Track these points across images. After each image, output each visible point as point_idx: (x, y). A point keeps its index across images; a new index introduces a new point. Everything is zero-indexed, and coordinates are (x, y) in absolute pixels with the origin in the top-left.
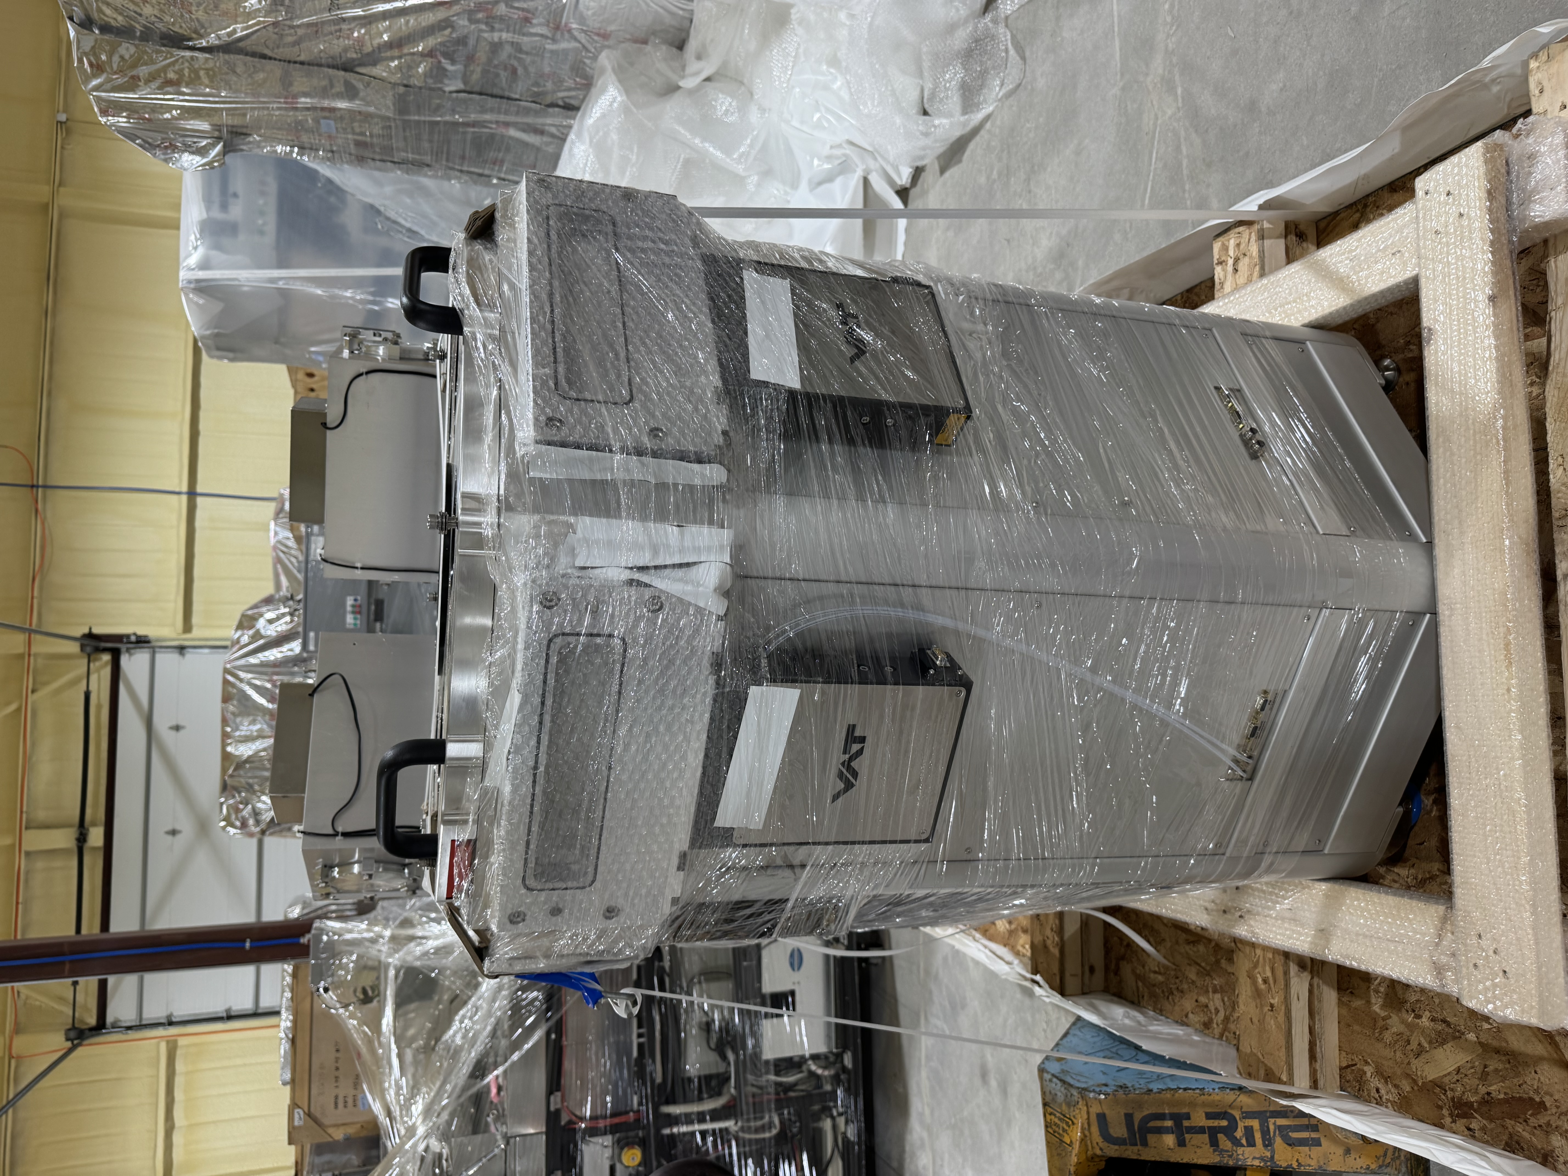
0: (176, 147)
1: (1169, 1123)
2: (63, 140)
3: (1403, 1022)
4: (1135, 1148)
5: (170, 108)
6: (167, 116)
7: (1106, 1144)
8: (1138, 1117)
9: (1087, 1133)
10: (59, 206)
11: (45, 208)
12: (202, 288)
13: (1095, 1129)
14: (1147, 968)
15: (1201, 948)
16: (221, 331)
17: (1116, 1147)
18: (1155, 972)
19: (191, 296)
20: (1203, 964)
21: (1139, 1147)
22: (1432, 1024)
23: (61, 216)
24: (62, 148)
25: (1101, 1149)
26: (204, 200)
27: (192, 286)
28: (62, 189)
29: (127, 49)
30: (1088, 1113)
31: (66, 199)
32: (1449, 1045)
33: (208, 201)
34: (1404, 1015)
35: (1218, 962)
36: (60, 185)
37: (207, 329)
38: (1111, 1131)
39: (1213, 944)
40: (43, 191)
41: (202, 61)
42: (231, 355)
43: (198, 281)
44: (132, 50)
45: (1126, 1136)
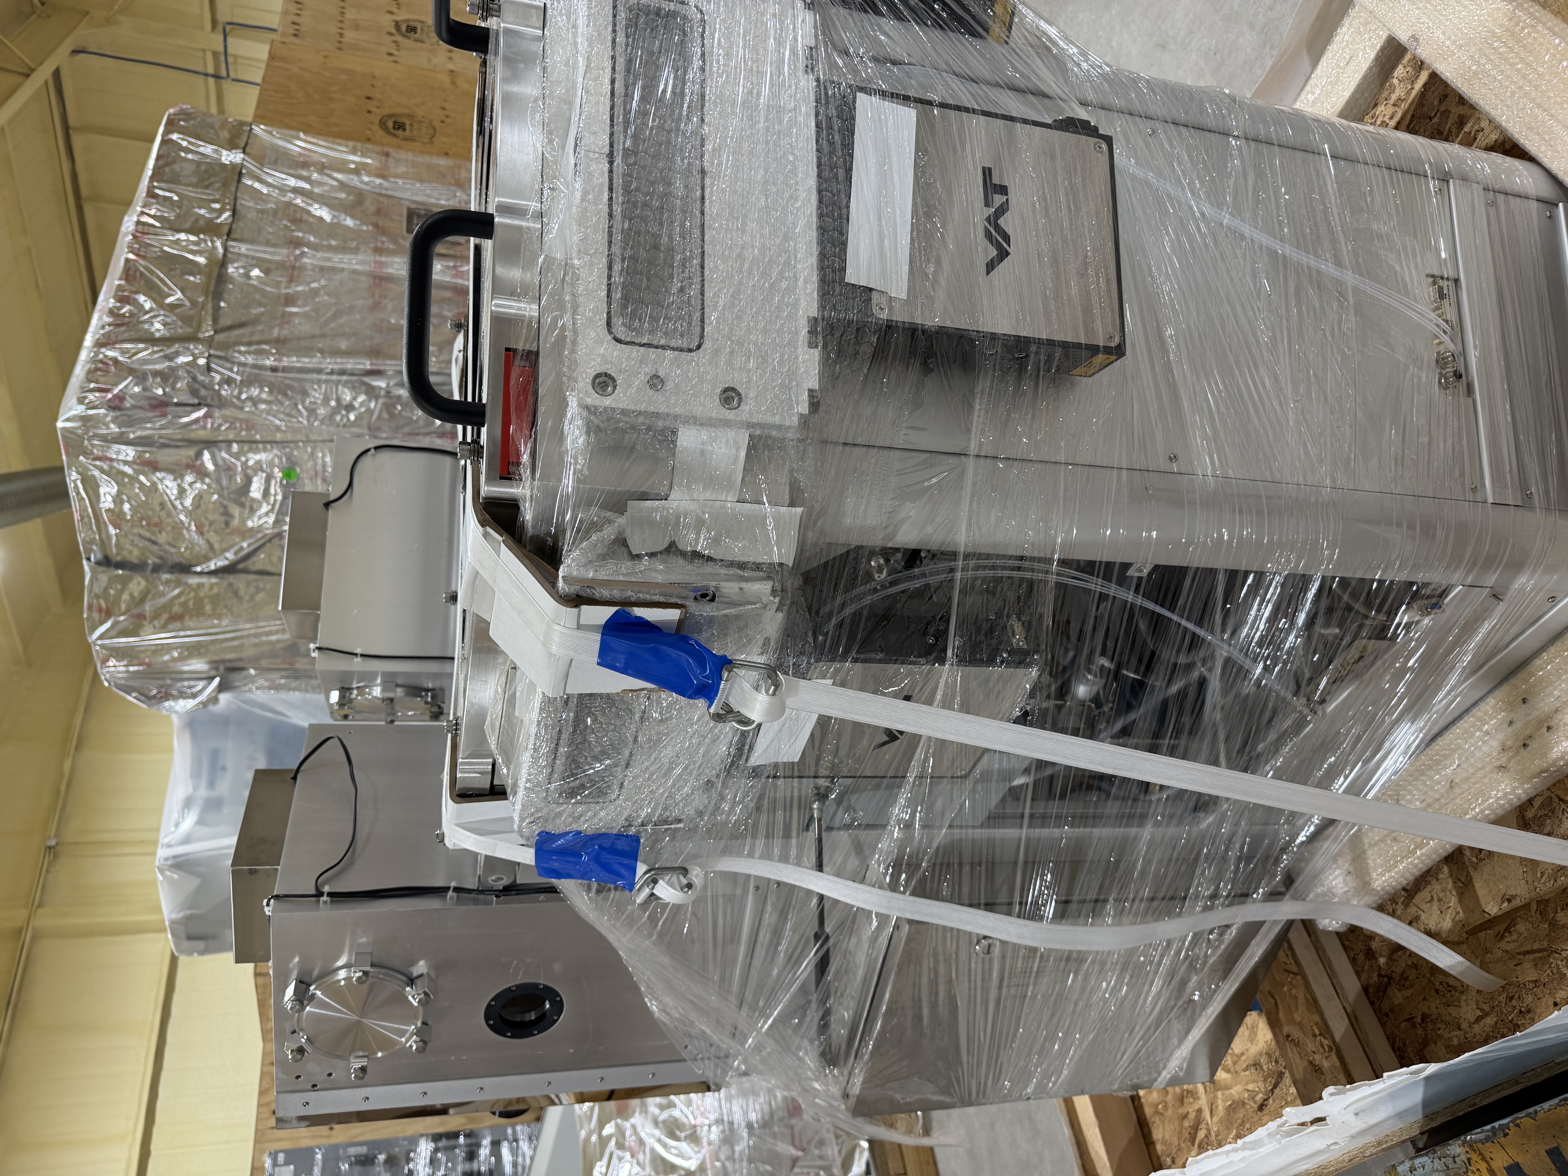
0: (172, 696)
2: (50, 863)
5: (169, 648)
6: (166, 658)
10: (33, 929)
11: (18, 933)
12: (180, 864)
14: (1464, 1026)
15: (1521, 927)
16: (195, 912)
18: (1479, 1019)
19: (168, 873)
20: (1536, 946)
23: (34, 938)
24: (47, 871)
26: (191, 776)
27: (169, 863)
28: (40, 911)
29: (137, 584)
31: (44, 920)
33: (195, 774)
35: (1553, 924)
36: (39, 907)
37: (180, 911)
39: (1534, 906)
40: (19, 915)
41: (206, 588)
42: (201, 944)
43: (175, 857)
44: (143, 583)
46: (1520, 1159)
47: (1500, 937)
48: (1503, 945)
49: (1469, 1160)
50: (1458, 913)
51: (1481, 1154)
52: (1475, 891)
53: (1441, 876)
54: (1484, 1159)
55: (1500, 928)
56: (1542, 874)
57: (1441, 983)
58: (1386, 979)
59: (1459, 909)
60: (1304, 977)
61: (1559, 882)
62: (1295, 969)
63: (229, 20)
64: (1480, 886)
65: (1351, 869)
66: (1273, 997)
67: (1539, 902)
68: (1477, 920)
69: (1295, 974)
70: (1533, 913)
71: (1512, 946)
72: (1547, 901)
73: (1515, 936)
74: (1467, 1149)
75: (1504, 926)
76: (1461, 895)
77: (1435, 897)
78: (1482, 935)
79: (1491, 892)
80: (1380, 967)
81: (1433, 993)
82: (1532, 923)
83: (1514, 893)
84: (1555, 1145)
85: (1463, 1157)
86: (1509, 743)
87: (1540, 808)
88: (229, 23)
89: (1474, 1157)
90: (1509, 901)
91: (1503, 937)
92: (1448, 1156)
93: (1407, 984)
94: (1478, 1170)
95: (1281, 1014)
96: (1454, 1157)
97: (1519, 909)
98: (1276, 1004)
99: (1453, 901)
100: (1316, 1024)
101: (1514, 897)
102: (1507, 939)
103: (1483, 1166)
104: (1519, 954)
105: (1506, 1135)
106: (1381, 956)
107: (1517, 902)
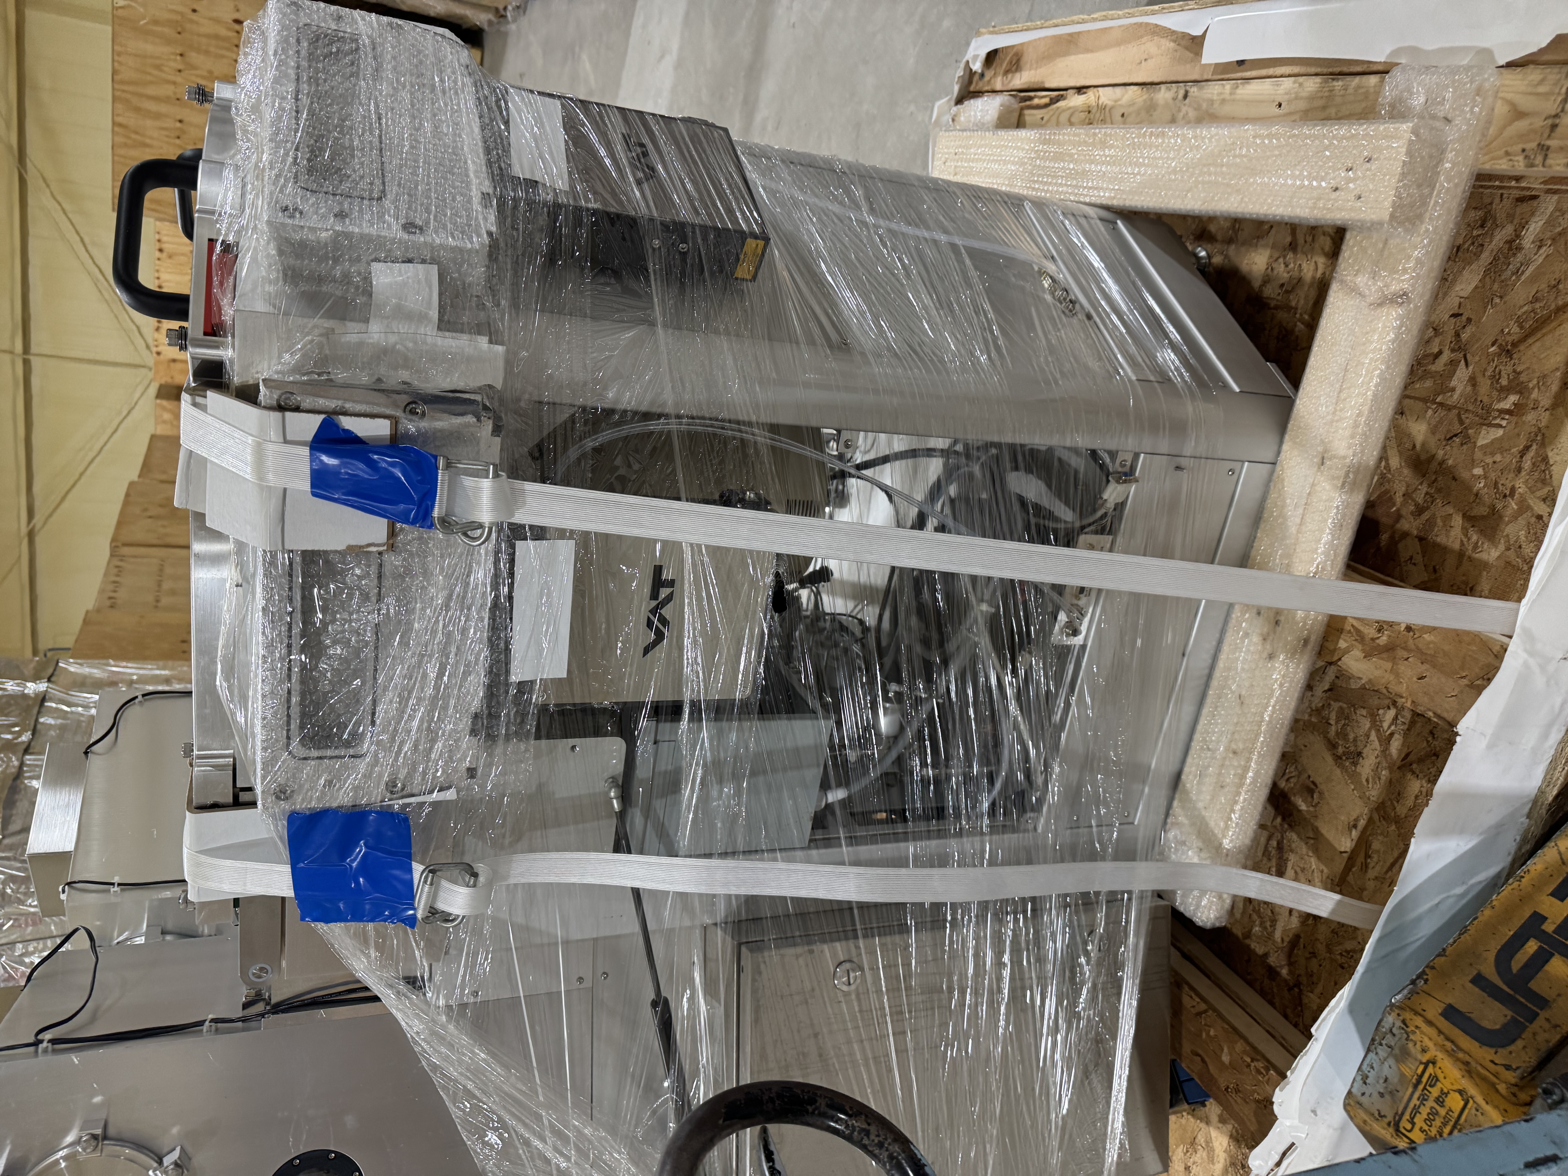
1: (1532, 946)
3: (1515, 518)
4: (1540, 1022)
7: (1503, 1051)
8: (1489, 970)
9: (1461, 1055)
13: (1466, 1042)
15: (1376, 845)
17: (1520, 1043)
21: (1543, 1014)
22: (1523, 473)
25: (1508, 1067)
30: (1430, 1023)
32: (1550, 454)
34: (1509, 512)
38: (1486, 1024)
39: (1376, 816)
45: (1509, 1013)
46: (1450, 1000)
47: (1365, 867)
48: (1371, 874)
49: (1404, 1022)
50: (1322, 872)
51: (1412, 1010)
52: (1326, 839)
53: (1293, 846)
54: (1416, 1013)
55: (1361, 859)
56: (1367, 781)
57: (1341, 954)
58: (1296, 990)
59: (1322, 867)
60: (1215, 1010)
61: (1383, 778)
62: (1203, 1006)
63: (50, 647)
64: (1328, 831)
65: (1200, 844)
66: (1198, 1055)
67: (1377, 809)
68: (1340, 865)
69: (1205, 1011)
70: (1378, 823)
71: (1378, 868)
72: (1383, 803)
73: (1375, 857)
74: (1397, 1011)
75: (1362, 855)
76: (1316, 851)
77: (1298, 870)
78: (1350, 878)
79: (1337, 829)
80: (1286, 981)
81: (1340, 970)
82: (1382, 834)
83: (1355, 816)
84: (1475, 973)
85: (1399, 1024)
86: (1265, 630)
87: (1337, 723)
88: (50, 650)
89: (1408, 1015)
90: (1355, 826)
91: (1367, 866)
92: (1386, 1033)
93: (1315, 979)
94: (1417, 1027)
95: (1211, 1067)
96: (1391, 1031)
97: (1365, 828)
98: (1203, 1060)
99: (1313, 863)
100: (1244, 1052)
101: (1357, 820)
102: (1371, 866)
103: (1419, 1021)
104: (1387, 872)
105: (1426, 981)
106: (1282, 967)
107: (1362, 823)
